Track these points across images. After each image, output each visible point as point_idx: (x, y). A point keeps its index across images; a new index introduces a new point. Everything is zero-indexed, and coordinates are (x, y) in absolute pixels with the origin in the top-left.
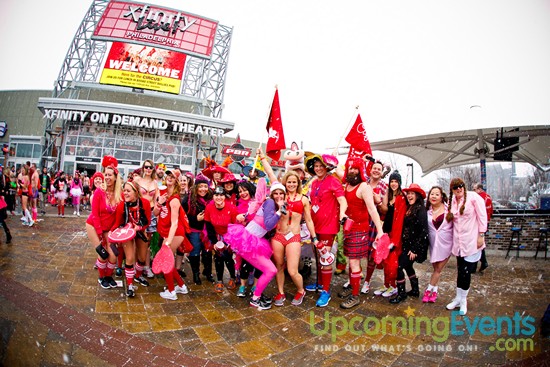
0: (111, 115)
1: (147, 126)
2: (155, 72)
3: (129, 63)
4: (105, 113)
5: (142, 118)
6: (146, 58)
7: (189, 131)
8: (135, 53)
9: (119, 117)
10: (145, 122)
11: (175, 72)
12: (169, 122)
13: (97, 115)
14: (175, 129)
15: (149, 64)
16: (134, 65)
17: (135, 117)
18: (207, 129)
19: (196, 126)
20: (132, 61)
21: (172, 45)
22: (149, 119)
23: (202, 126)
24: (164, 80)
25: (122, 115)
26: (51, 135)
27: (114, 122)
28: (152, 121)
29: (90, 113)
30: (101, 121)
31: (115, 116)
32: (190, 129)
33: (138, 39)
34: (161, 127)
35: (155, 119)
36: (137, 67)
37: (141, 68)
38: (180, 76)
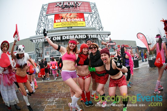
0: (61, 37)
1: (78, 38)
2: (74, 20)
3: (63, 19)
4: (59, 36)
5: (75, 35)
6: (69, 17)
7: (95, 37)
8: (64, 16)
9: (65, 37)
10: (76, 37)
11: (82, 19)
12: (86, 35)
13: (56, 37)
14: (89, 37)
15: (71, 18)
16: (65, 20)
17: (72, 35)
18: (102, 35)
19: (97, 35)
20: (64, 19)
21: (77, 11)
22: (78, 35)
23: (100, 35)
24: (79, 23)
25: (66, 36)
26: (39, 50)
27: (63, 38)
28: (79, 36)
29: (52, 37)
30: (57, 39)
31: (63, 37)
32: (95, 36)
33: (64, 11)
34: (83, 37)
35: (80, 35)
36: (66, 20)
37: (68, 20)
38: (84, 20)
